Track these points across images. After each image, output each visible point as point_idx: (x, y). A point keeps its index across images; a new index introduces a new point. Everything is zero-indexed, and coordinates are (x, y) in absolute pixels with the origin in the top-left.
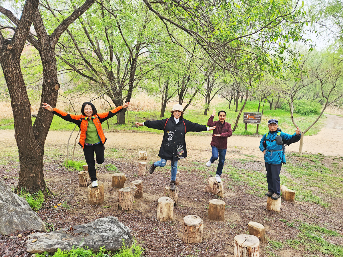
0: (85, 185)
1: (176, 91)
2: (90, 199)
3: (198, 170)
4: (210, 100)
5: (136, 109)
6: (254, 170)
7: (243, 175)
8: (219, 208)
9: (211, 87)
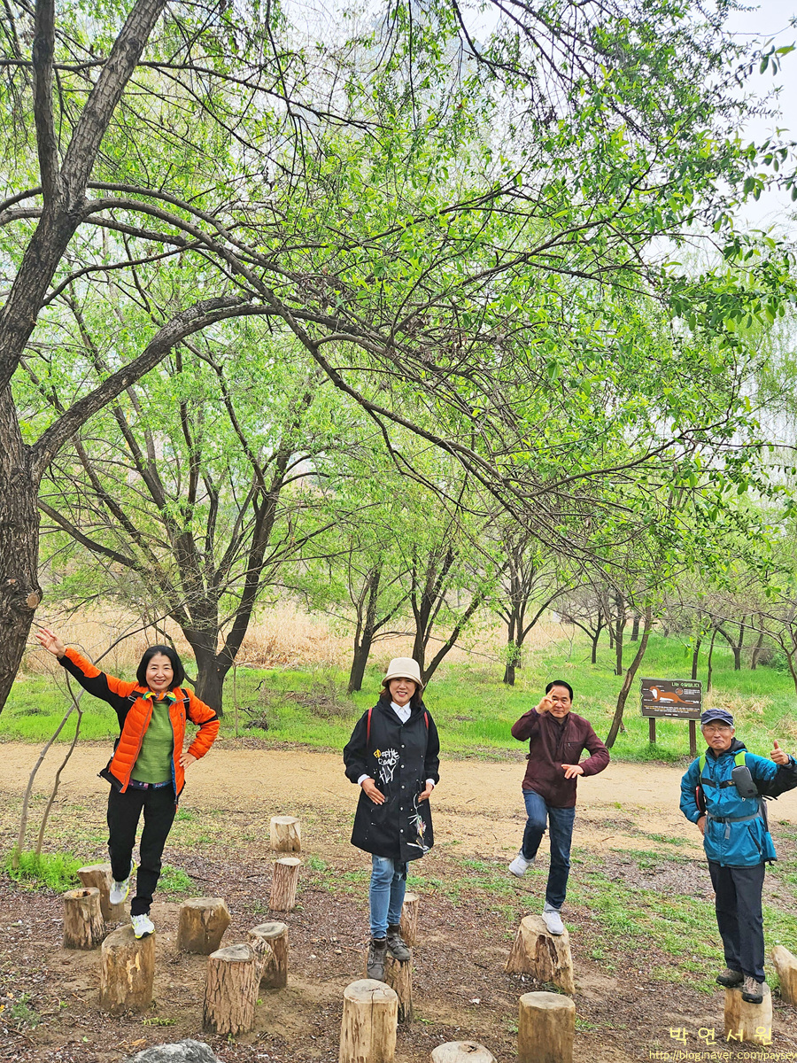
0: (83, 941)
1: (404, 599)
2: (105, 990)
3: (482, 891)
4: (524, 629)
5: (263, 661)
6: (684, 894)
7: (644, 911)
8: (554, 1021)
9: (525, 586)
